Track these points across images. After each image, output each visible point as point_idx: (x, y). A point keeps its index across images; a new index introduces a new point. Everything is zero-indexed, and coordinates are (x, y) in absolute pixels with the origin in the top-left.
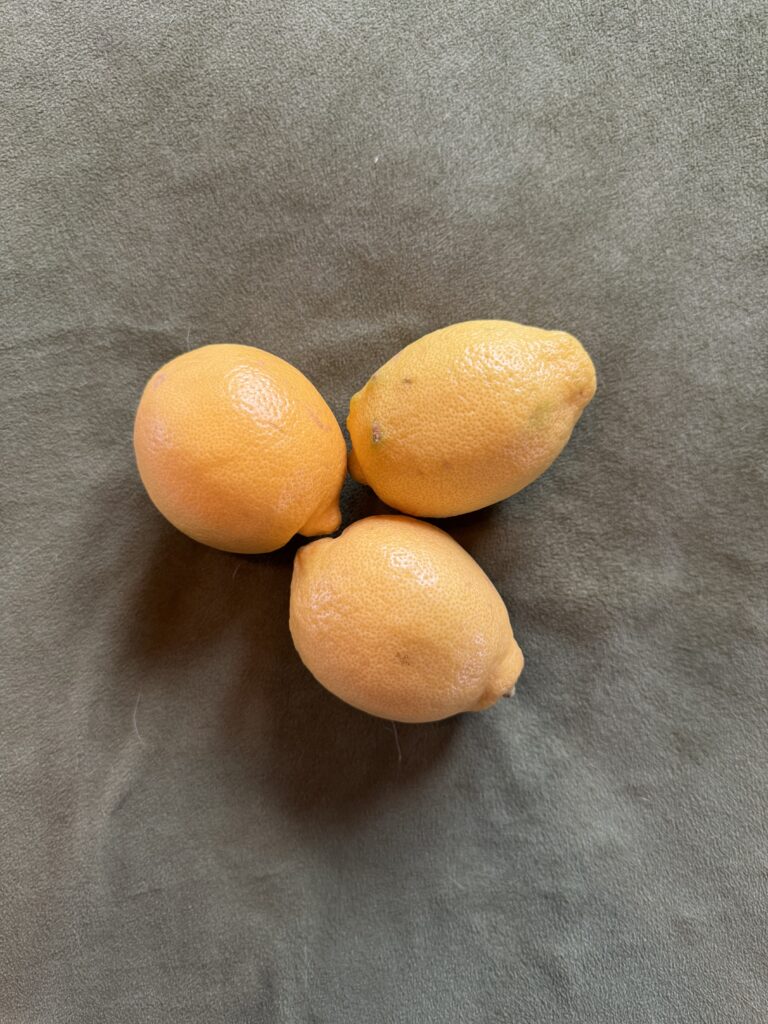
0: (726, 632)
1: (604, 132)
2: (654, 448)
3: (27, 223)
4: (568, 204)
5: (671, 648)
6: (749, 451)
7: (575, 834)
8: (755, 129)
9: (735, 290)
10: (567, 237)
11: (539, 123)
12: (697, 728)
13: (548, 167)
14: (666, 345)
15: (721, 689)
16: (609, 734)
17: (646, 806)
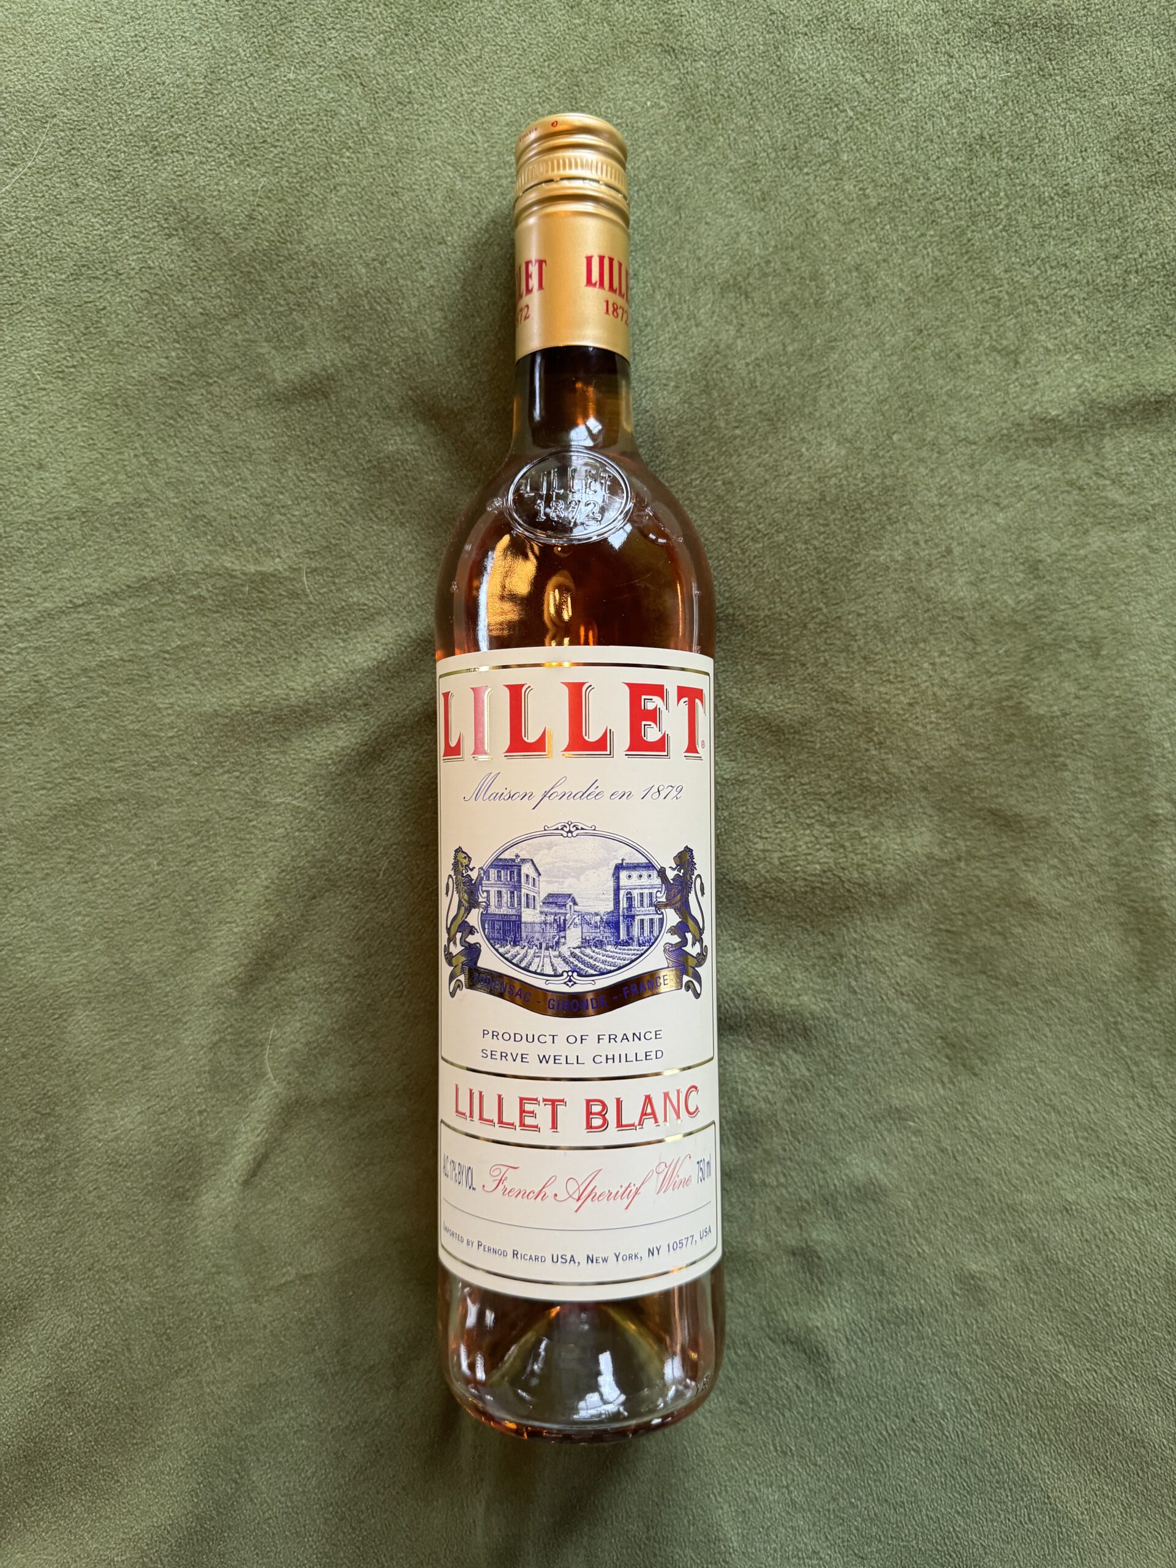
0: (998, 906)
1: (807, 295)
2: (891, 683)
3: (92, 447)
4: (767, 387)
5: (930, 930)
6: (1012, 680)
7: (824, 1172)
8: (995, 278)
9: (983, 479)
10: (768, 428)
11: (725, 289)
12: (970, 1030)
13: (739, 342)
14: (898, 555)
15: (997, 979)
16: (861, 1043)
17: (914, 1134)
